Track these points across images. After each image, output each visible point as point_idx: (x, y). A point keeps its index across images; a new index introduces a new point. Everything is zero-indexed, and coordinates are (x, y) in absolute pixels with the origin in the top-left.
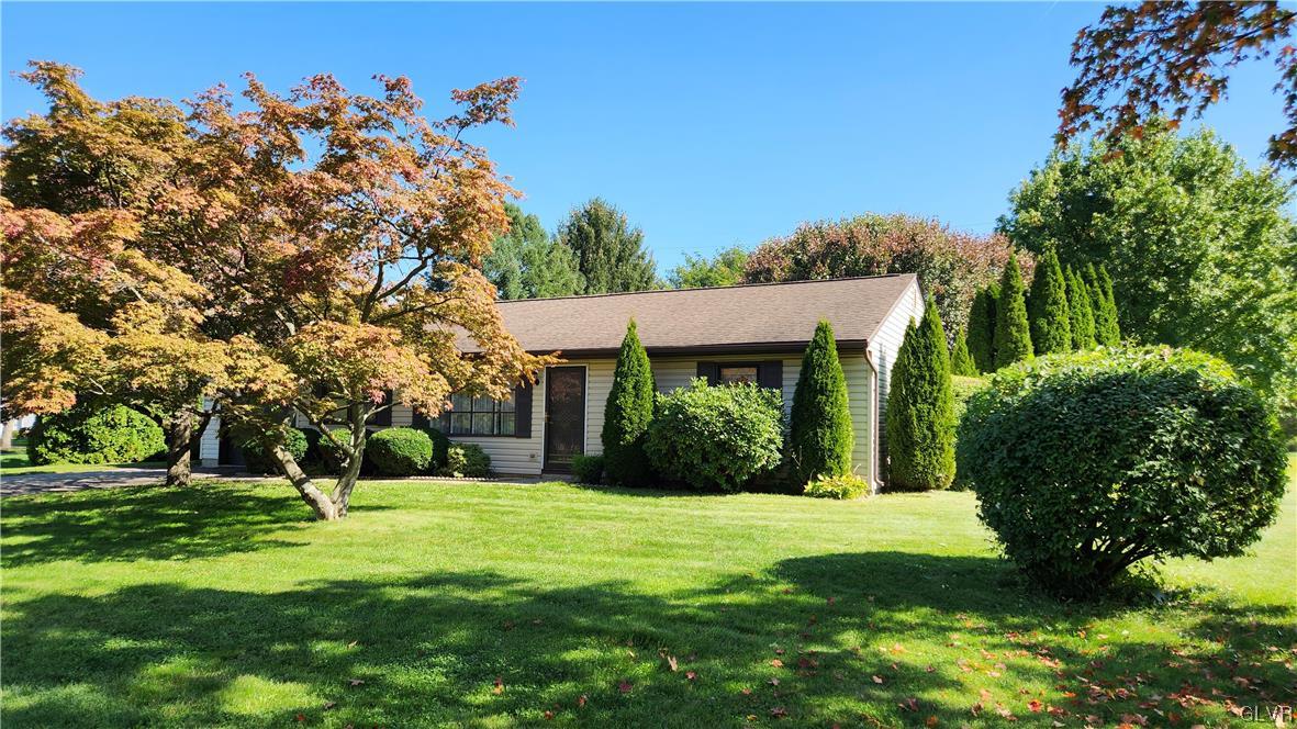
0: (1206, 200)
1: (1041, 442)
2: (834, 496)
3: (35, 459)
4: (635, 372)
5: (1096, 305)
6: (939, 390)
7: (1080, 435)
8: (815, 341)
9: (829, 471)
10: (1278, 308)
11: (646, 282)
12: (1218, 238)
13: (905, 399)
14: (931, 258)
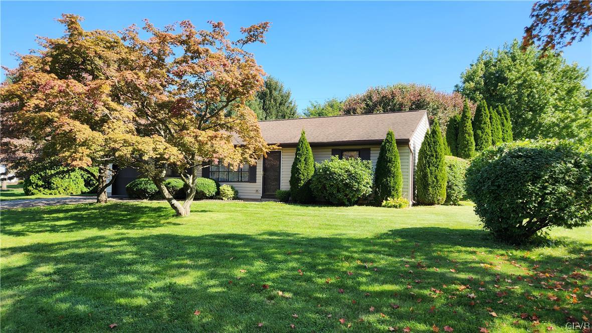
0: (549, 77)
1: (506, 178)
2: (395, 207)
3: (27, 193)
4: (305, 153)
5: (503, 124)
6: (440, 161)
7: (524, 175)
8: (386, 139)
9: (393, 196)
10: (581, 127)
11: (293, 115)
12: (554, 95)
13: (425, 165)
14: (429, 103)
